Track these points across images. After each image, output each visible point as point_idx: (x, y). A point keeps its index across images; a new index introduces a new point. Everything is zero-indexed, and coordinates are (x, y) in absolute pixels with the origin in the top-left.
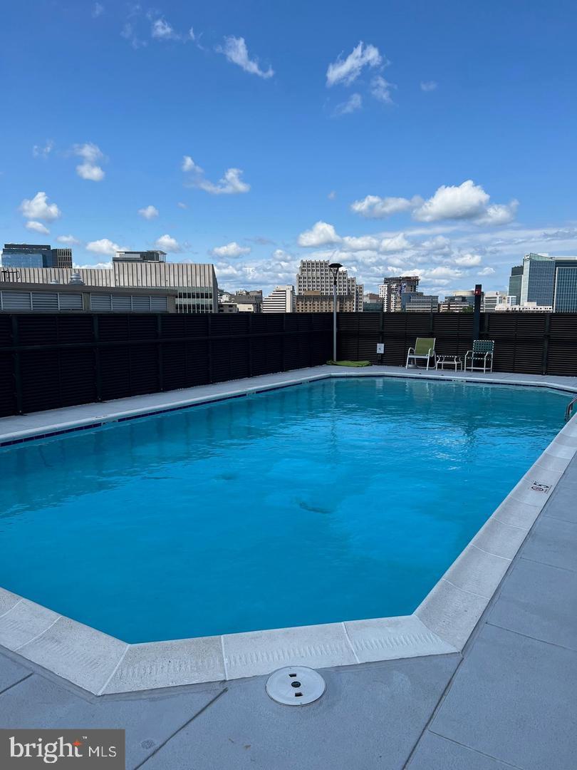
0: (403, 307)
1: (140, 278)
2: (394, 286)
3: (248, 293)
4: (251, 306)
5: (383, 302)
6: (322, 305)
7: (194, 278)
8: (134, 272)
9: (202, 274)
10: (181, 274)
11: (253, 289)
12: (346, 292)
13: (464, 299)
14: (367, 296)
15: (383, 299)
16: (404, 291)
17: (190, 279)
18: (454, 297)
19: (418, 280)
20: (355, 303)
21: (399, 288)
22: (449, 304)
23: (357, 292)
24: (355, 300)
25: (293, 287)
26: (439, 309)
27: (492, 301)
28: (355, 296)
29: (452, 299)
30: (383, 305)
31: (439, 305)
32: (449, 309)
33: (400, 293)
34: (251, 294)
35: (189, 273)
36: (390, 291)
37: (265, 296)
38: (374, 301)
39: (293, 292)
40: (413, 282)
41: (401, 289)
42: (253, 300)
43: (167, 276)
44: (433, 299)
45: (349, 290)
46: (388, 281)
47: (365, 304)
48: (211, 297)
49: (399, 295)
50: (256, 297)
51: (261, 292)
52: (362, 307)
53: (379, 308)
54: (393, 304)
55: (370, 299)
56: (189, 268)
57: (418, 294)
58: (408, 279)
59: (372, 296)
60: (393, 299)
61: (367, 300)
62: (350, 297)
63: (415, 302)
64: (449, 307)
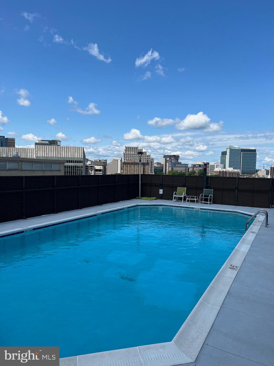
0: (172, 169)
1: (48, 153)
2: (168, 159)
3: (100, 161)
4: (101, 167)
5: (163, 166)
6: (135, 167)
7: (74, 153)
8: (46, 150)
9: (78, 151)
10: (68, 151)
11: (102, 159)
12: (146, 161)
13: (200, 166)
14: (156, 163)
15: (163, 165)
16: (173, 161)
17: (72, 154)
18: (196, 165)
19: (179, 157)
20: (150, 166)
21: (170, 160)
22: (193, 168)
23: (151, 161)
24: (150, 165)
25: (121, 158)
26: (189, 170)
27: (213, 167)
28: (150, 163)
29: (194, 166)
30: (163, 168)
31: (189, 168)
32: (193, 170)
33: (171, 162)
34: (101, 161)
35: (72, 151)
36: (166, 161)
37: (108, 162)
38: (159, 166)
39: (121, 161)
40: (176, 157)
41: (171, 160)
42: (103, 164)
43: (61, 152)
44: (186, 165)
45: (147, 160)
46: (165, 157)
47: (155, 167)
48: (82, 163)
49: (170, 163)
50: (104, 163)
51: (106, 160)
52: (153, 168)
53: (161, 169)
54: (167, 167)
55: (157, 164)
56: (72, 148)
57: (179, 163)
58: (174, 156)
59: (158, 163)
60: (167, 165)
61: (156, 165)
62: (148, 164)
63: (177, 166)
64: (193, 169)
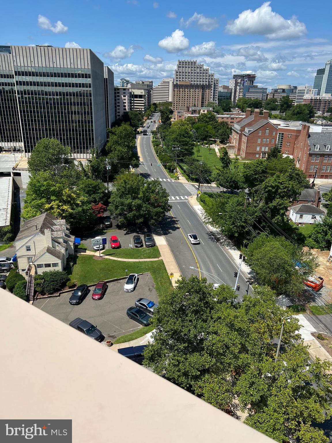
0: (244, 95)
1: (32, 60)
2: (239, 80)
4: (143, 91)
6: (190, 91)
7: (75, 60)
9: (82, 57)
10: (65, 56)
11: (147, 81)
12: (207, 83)
13: (284, 91)
14: (221, 87)
15: (232, 89)
16: (246, 84)
17: (72, 61)
18: (278, 89)
19: (255, 77)
21: (242, 82)
22: (274, 94)
23: (214, 83)
24: (212, 89)
25: (174, 79)
26: (267, 98)
27: (302, 92)
28: (213, 86)
29: (276, 91)
30: (231, 93)
31: (267, 95)
32: (273, 97)
33: (243, 86)
34: (145, 83)
35: (72, 56)
36: (236, 84)
37: (155, 85)
38: (226, 91)
39: (173, 83)
40: (251, 78)
42: (146, 87)
43: (54, 59)
44: (264, 90)
46: (236, 77)
47: (220, 92)
48: (89, 77)
50: (148, 85)
51: (152, 82)
52: (217, 94)
53: (229, 95)
54: (238, 93)
55: (223, 89)
56: (71, 51)
57: (254, 86)
58: (249, 76)
59: (225, 87)
60: (238, 90)
62: (209, 86)
63: (252, 92)
